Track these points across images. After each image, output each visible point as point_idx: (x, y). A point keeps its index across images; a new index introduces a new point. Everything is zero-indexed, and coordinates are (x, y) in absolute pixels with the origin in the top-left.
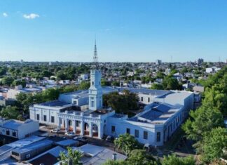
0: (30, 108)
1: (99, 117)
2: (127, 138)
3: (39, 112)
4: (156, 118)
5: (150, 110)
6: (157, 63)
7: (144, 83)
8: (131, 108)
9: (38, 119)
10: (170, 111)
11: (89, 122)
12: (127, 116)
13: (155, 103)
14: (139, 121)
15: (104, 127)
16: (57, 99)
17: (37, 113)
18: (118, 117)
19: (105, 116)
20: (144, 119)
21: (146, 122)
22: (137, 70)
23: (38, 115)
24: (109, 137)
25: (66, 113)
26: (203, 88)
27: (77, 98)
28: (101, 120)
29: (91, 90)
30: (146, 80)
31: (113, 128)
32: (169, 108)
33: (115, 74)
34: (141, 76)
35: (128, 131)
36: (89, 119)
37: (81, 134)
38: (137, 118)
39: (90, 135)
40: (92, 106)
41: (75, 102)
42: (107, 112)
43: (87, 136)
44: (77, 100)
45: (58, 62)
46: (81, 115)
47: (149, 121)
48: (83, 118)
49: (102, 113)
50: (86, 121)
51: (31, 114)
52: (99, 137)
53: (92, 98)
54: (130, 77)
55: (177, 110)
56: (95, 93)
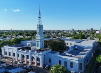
0: (2, 48)
1: (41, 53)
2: (60, 68)
3: (6, 50)
4: (78, 54)
5: (73, 49)
6: (72, 30)
7: (67, 37)
8: (61, 49)
9: (6, 54)
10: (85, 50)
11: (35, 56)
12: (59, 53)
13: (75, 45)
14: (67, 56)
15: (44, 59)
16: (20, 43)
17: (6, 51)
18: (54, 53)
19: (45, 53)
20: (70, 55)
21: (71, 56)
22: (63, 33)
23: (6, 52)
24: (47, 66)
25: (21, 50)
26: (98, 39)
27: (30, 43)
28: (42, 55)
29: (37, 37)
30: (68, 36)
31: (50, 60)
32: (84, 49)
33: (53, 34)
34: (65, 35)
35: (60, 62)
36: (34, 54)
37: (30, 64)
38: (65, 54)
39: (35, 65)
40: (38, 46)
41: (29, 45)
42: (46, 50)
43: (33, 65)
44: (30, 44)
45: (27, 30)
46: (30, 52)
47: (73, 56)
48: (31, 54)
49: (43, 51)
50: (32, 55)
51: (2, 52)
52: (41, 66)
53: (38, 42)
54: (60, 35)
55: (89, 49)
56: (39, 38)
